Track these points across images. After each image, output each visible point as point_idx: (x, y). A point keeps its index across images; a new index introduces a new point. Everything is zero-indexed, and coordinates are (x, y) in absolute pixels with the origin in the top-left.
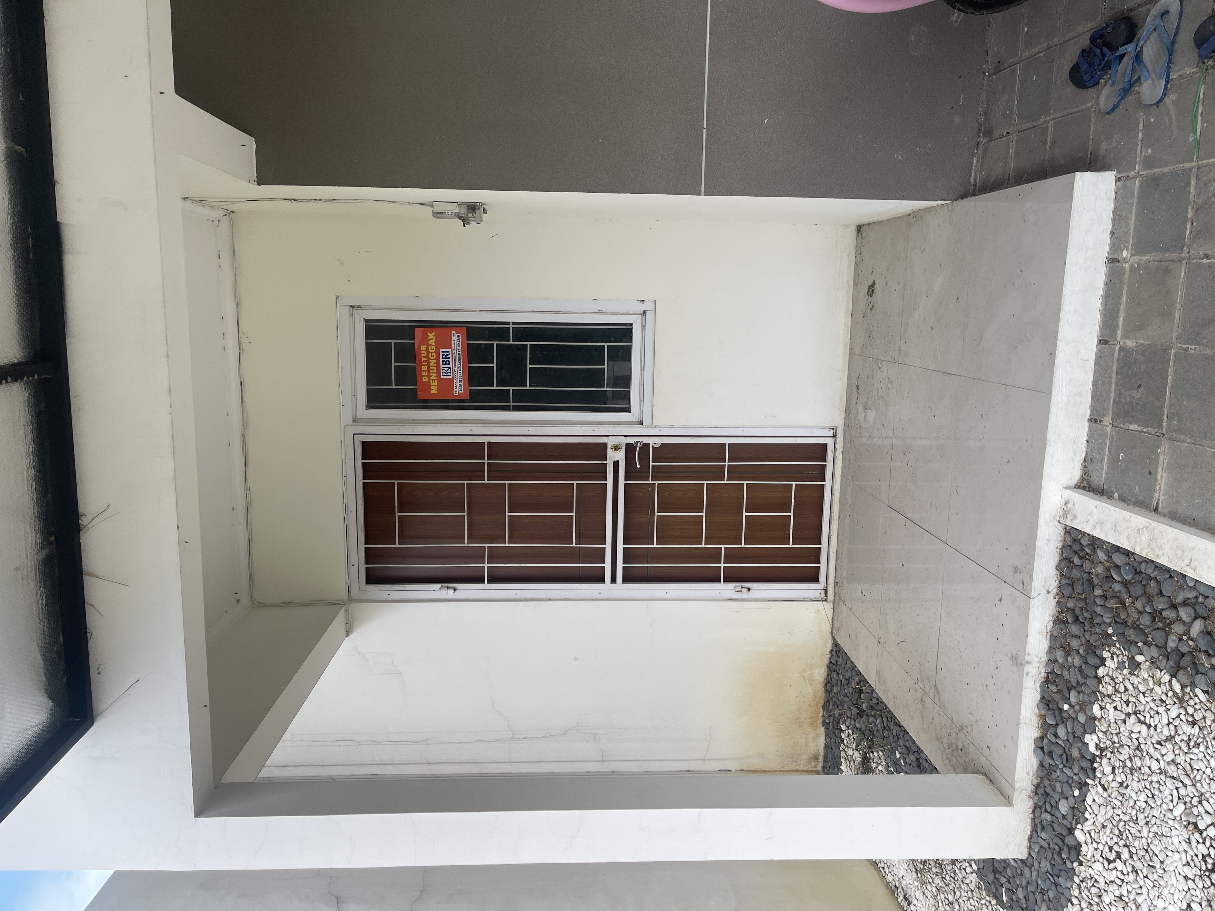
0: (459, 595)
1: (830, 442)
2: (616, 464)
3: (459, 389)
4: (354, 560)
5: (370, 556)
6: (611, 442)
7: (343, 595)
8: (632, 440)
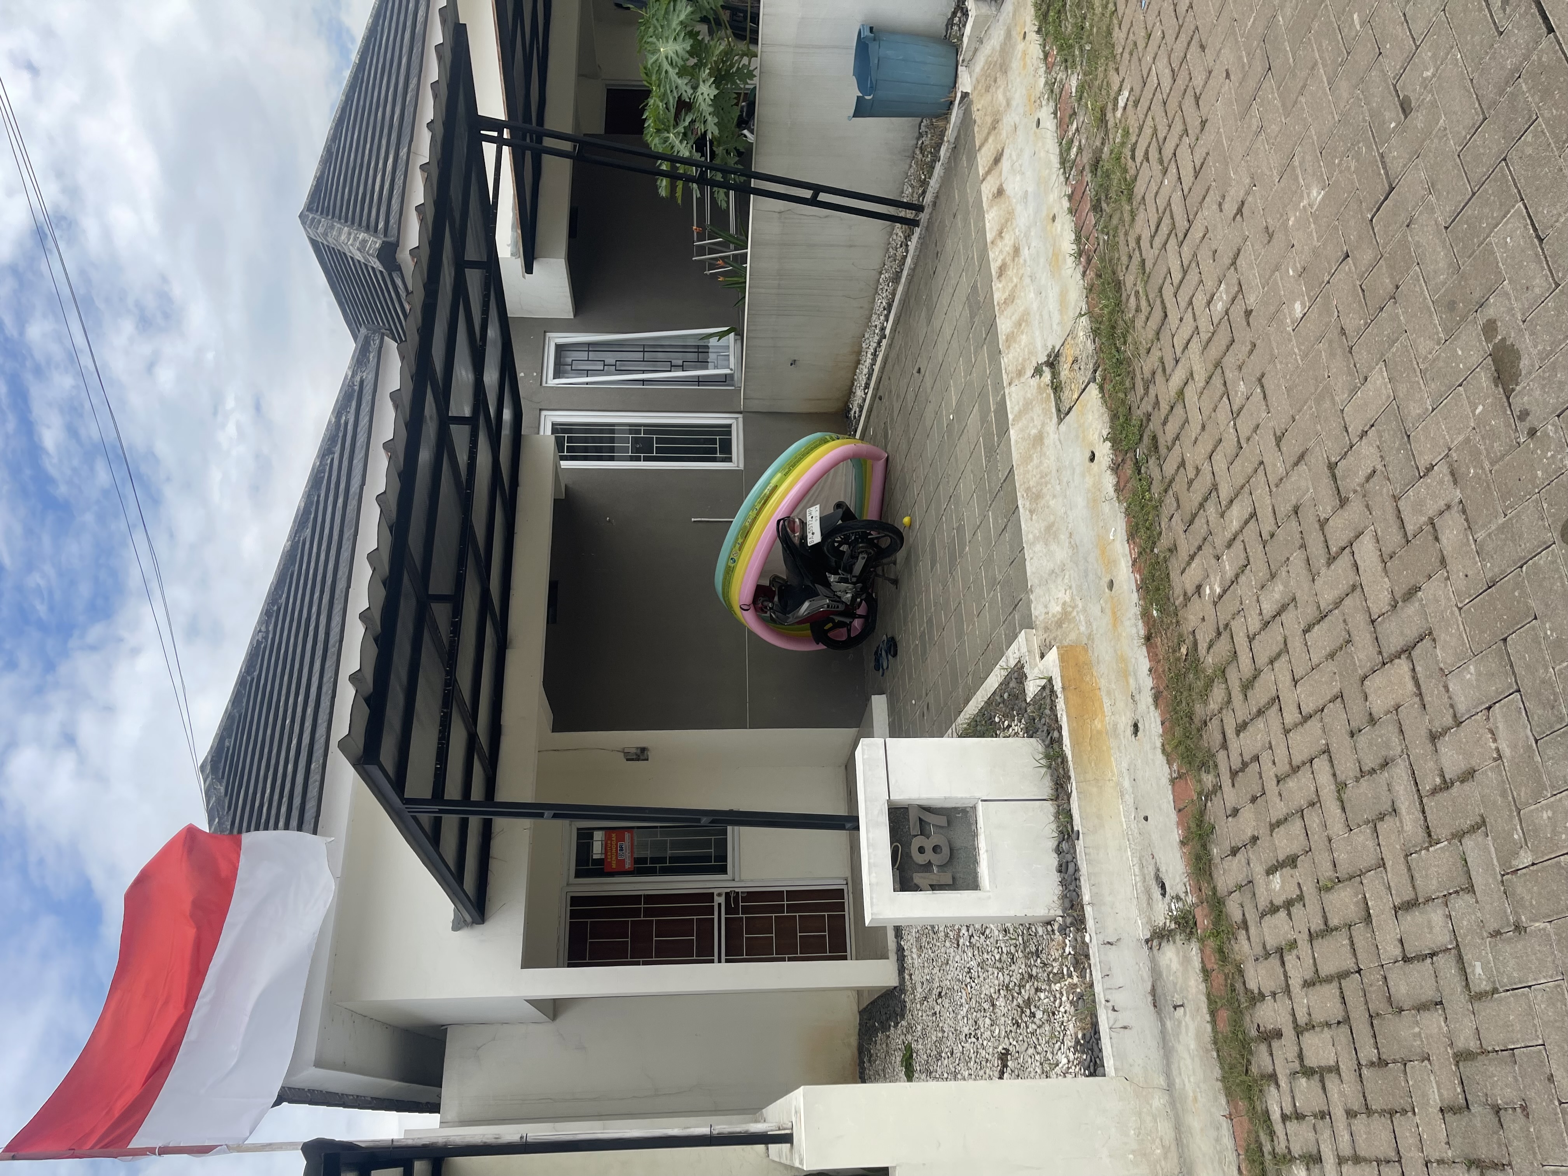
1: (845, 887)
2: (720, 905)
3: (628, 866)
6: (716, 892)
8: (728, 890)
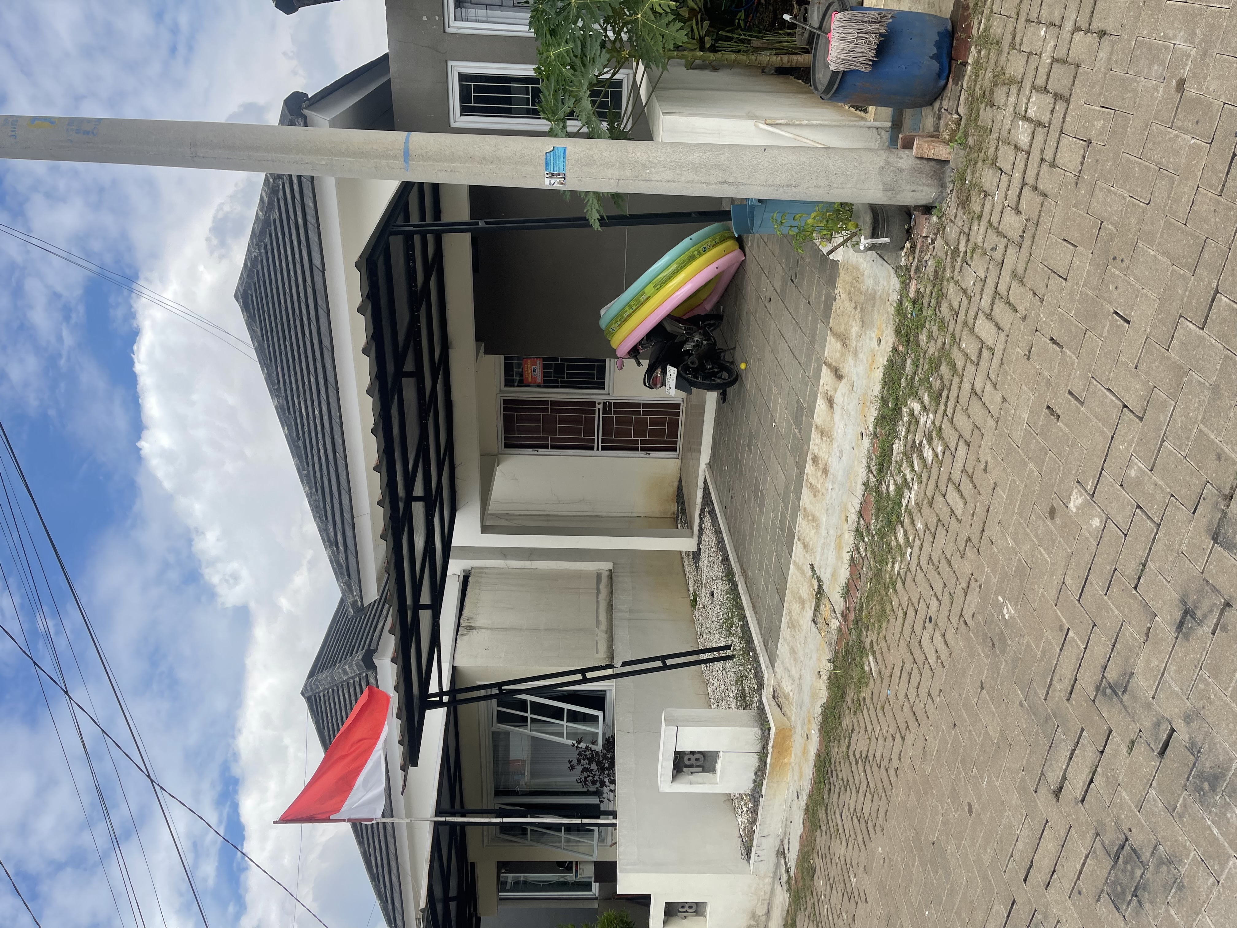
0: (539, 453)
1: (681, 403)
2: (599, 409)
3: (539, 380)
4: (500, 440)
5: (506, 438)
6: (597, 401)
7: (496, 452)
8: (605, 400)
